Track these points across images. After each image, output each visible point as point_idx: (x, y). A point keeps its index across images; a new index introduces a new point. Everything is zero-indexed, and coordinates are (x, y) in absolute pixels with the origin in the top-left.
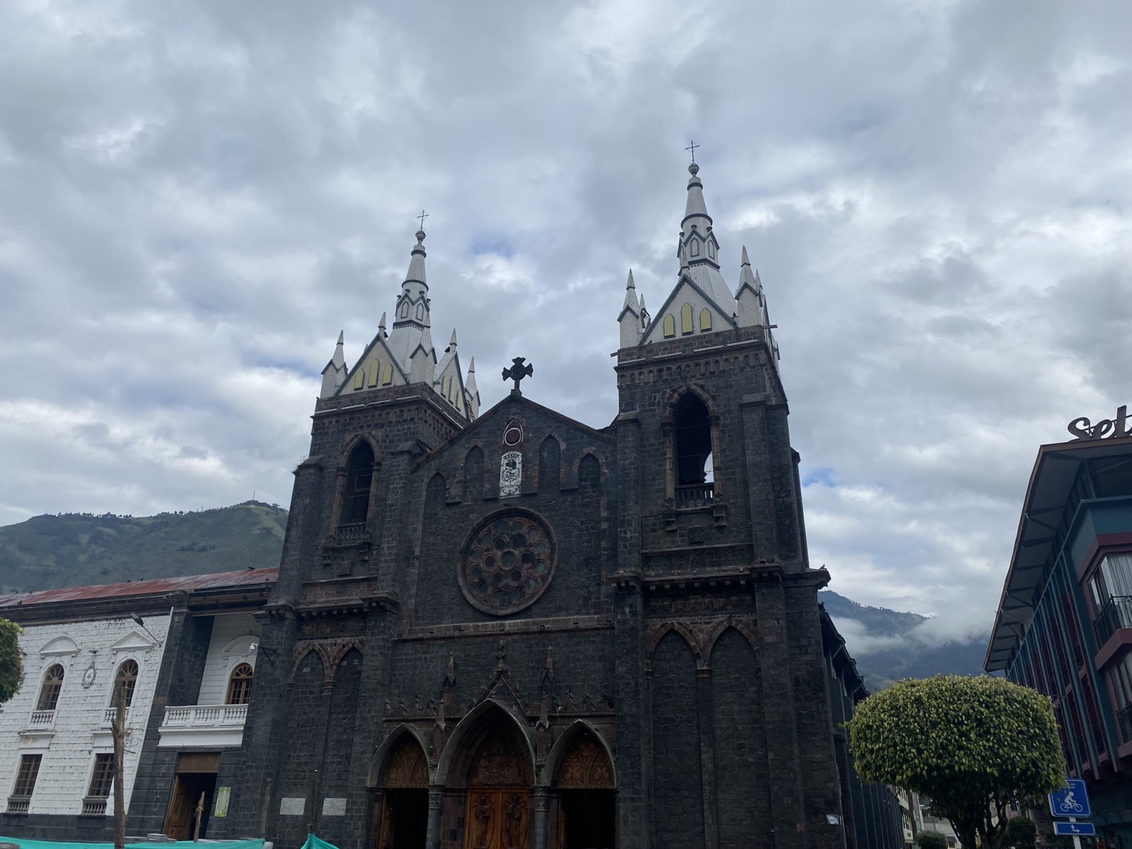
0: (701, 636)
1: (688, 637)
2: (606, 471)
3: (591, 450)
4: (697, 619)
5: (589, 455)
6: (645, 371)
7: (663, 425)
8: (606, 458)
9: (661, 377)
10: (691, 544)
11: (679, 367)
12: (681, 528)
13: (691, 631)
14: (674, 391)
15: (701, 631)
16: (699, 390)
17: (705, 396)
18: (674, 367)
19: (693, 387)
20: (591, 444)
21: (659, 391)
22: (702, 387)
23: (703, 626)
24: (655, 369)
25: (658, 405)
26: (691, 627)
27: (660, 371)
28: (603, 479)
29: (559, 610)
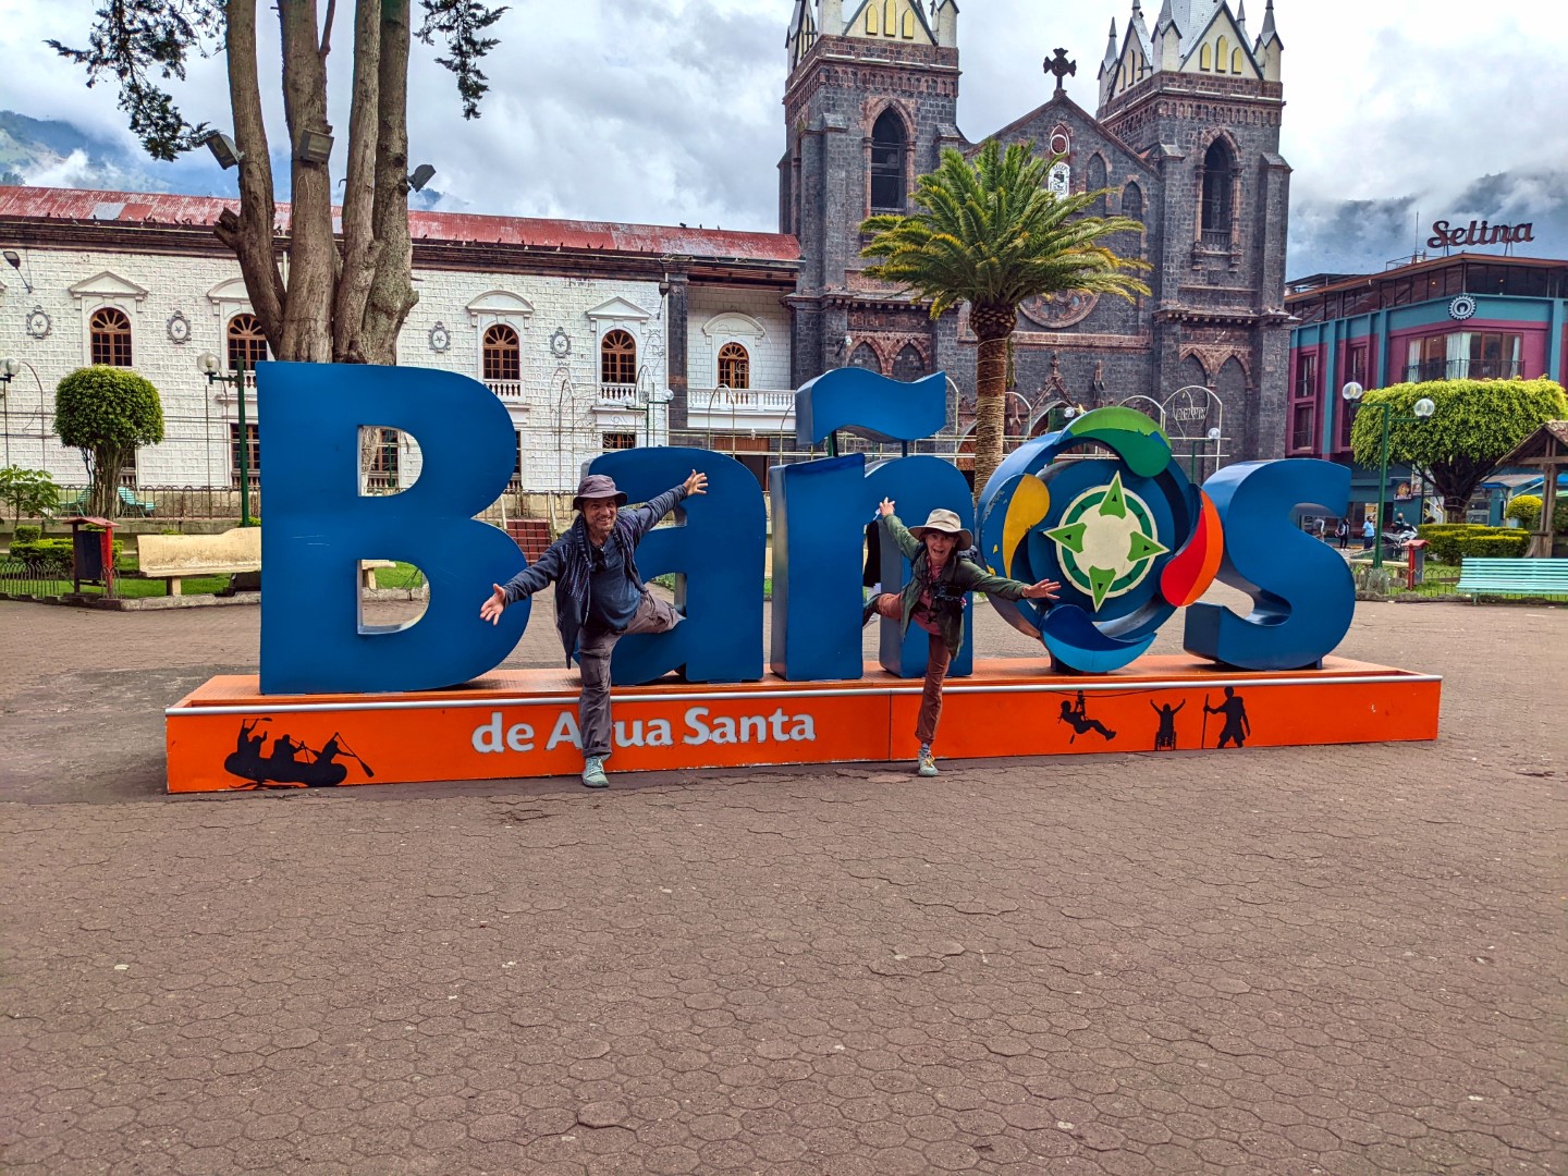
0: (1211, 361)
1: (1203, 361)
2: (1147, 203)
3: (1135, 178)
4: (1208, 347)
5: (1132, 182)
6: (1186, 103)
7: (1197, 167)
8: (1148, 190)
9: (1198, 114)
10: (1210, 284)
11: (1215, 108)
12: (1202, 269)
13: (1205, 357)
14: (1208, 132)
15: (1212, 357)
16: (1230, 138)
17: (1234, 146)
18: (1211, 107)
19: (1225, 133)
20: (1135, 171)
21: (1194, 129)
22: (1231, 135)
23: (1214, 353)
24: (1195, 104)
25: (1194, 144)
26: (1205, 353)
27: (1199, 107)
28: (1144, 210)
29: (1102, 328)
